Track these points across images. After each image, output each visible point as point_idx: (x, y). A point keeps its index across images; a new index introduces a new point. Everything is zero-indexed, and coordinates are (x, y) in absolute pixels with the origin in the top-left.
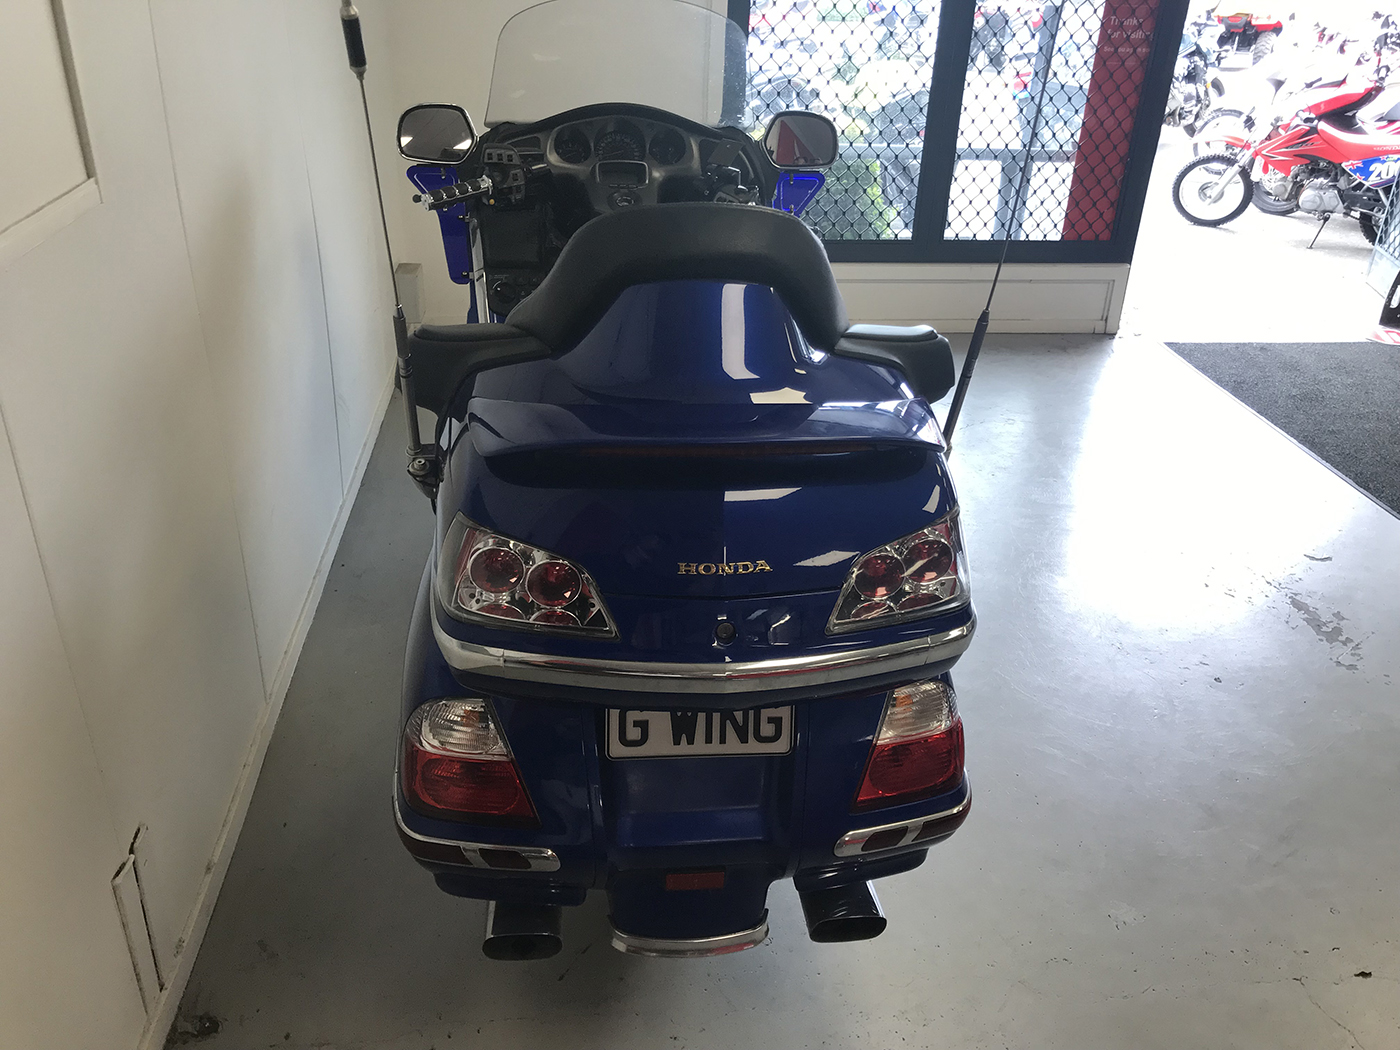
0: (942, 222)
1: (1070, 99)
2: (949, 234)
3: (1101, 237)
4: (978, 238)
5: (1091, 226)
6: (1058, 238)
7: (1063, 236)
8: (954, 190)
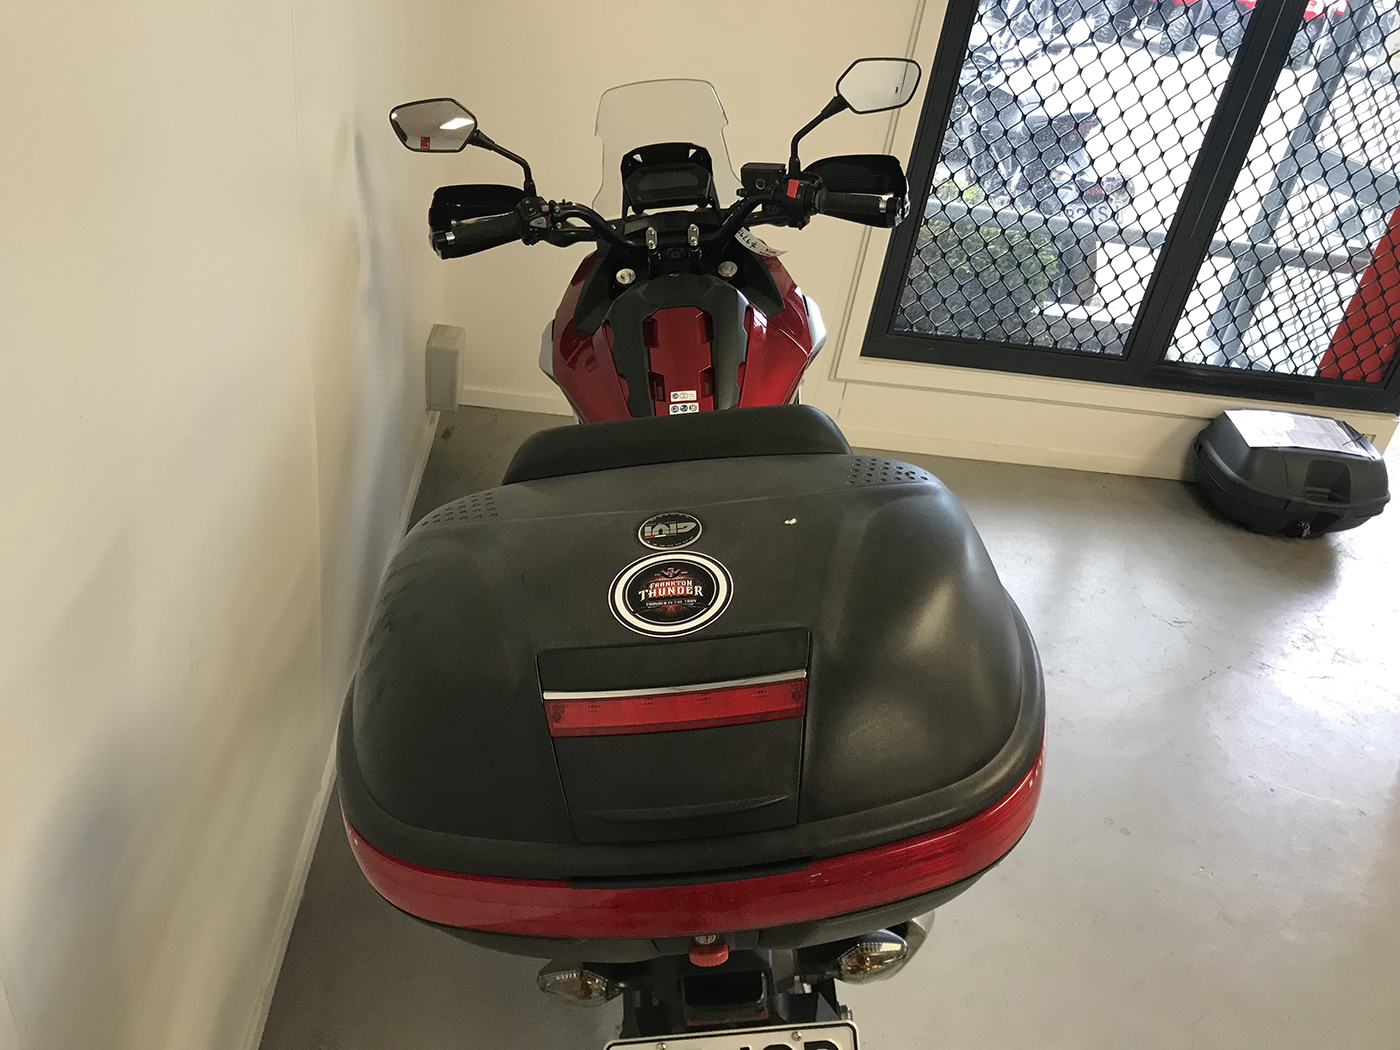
0: (1167, 338)
1: (1379, 198)
2: (1173, 354)
3: (1371, 378)
4: (1210, 361)
5: (1360, 363)
6: (1312, 373)
7: (1318, 372)
8: (1194, 299)
